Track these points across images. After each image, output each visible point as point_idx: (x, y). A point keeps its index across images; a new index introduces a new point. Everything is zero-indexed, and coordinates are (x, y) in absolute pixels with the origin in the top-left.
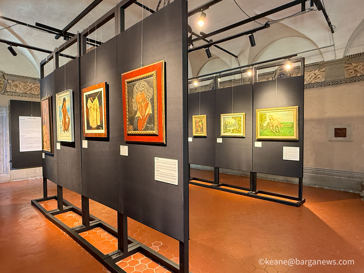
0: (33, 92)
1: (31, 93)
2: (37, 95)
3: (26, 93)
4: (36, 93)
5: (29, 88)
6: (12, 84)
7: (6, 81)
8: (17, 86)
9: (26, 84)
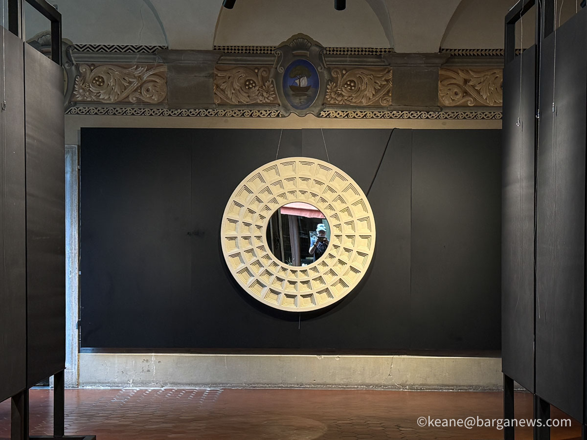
0: (146, 97)
2: (160, 104)
4: (155, 99)
5: (136, 84)
6: (89, 76)
7: (73, 68)
8: (103, 82)
9: (126, 71)
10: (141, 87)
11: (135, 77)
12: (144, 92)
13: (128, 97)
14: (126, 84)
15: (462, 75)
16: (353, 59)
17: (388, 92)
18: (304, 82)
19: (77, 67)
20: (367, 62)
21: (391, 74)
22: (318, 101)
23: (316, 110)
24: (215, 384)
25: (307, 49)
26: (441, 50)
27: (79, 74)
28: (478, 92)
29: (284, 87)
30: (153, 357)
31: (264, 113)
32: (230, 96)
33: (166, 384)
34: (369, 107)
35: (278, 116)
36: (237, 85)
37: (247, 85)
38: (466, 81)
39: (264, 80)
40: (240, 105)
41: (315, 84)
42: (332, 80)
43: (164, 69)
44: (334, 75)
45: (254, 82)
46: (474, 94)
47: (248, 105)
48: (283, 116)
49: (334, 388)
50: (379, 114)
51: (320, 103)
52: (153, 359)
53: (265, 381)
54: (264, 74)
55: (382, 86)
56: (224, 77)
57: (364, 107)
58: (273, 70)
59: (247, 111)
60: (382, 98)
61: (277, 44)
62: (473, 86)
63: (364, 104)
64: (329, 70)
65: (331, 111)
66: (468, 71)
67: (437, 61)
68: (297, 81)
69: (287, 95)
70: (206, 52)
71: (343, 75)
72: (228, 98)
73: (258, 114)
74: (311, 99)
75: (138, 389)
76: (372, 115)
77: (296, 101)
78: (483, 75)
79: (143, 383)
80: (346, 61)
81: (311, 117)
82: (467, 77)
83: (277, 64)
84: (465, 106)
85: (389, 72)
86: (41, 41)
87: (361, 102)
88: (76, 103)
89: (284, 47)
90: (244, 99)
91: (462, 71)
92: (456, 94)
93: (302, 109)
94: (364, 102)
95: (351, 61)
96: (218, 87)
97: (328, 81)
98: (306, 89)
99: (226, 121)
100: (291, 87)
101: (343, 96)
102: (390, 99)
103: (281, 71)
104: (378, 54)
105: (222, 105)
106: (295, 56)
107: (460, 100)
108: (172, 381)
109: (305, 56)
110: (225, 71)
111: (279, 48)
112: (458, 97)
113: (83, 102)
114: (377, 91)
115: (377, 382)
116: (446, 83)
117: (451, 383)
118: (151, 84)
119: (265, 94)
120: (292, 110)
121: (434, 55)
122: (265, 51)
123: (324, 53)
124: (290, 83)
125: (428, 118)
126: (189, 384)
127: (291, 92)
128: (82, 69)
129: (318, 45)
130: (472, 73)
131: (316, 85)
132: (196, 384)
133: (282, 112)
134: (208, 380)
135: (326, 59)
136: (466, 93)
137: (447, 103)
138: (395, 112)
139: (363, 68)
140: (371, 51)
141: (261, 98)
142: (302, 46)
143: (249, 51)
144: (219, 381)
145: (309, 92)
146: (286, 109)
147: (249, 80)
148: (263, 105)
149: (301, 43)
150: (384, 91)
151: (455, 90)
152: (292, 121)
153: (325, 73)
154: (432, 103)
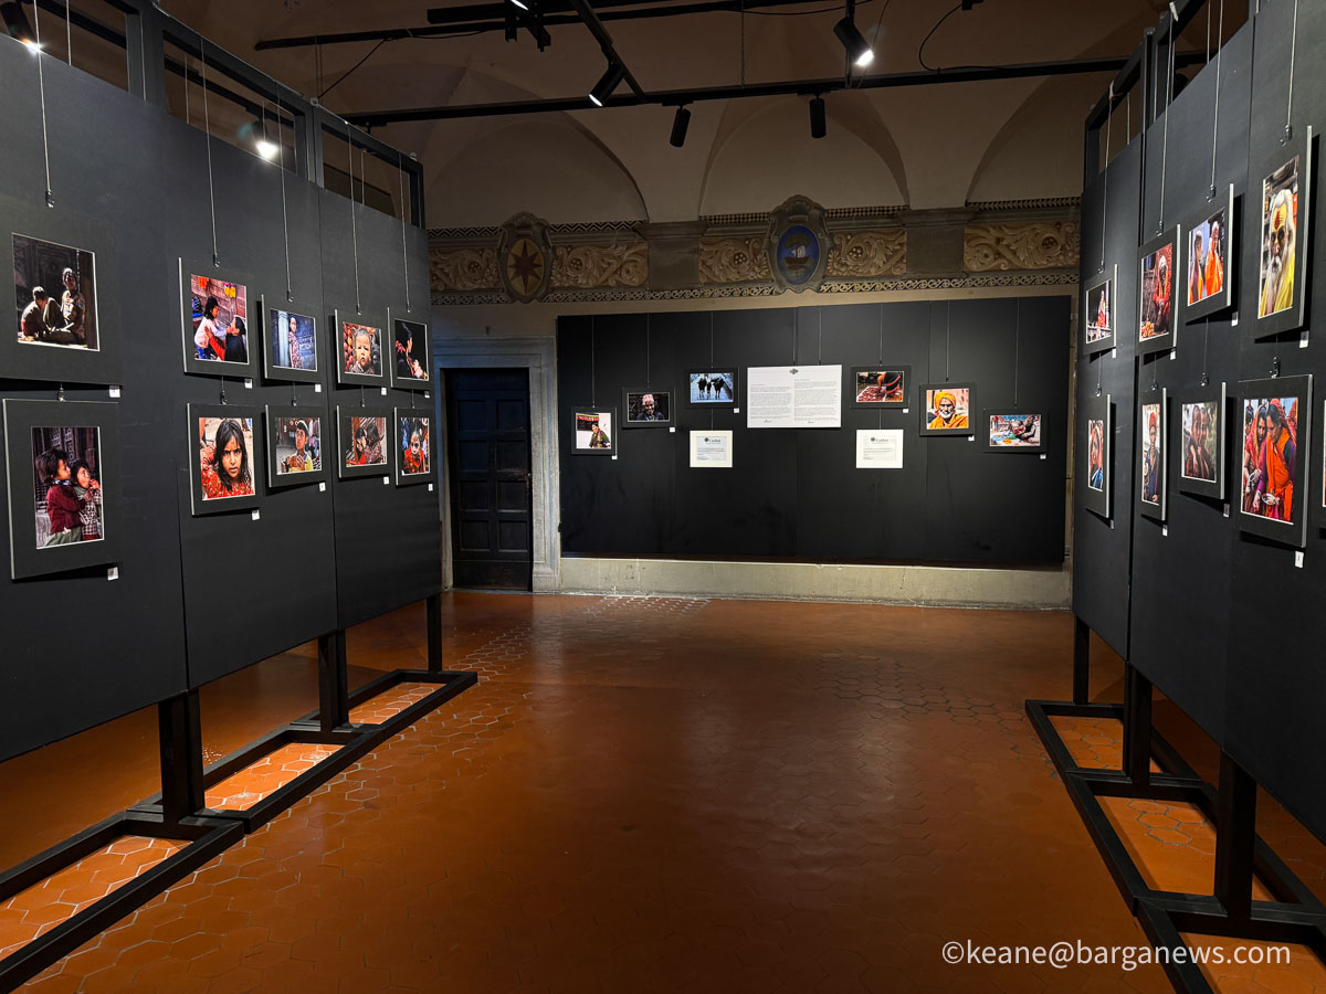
0: (626, 279)
1: (619, 284)
2: (640, 286)
3: (604, 286)
4: (636, 280)
5: (615, 266)
6: (567, 260)
7: (550, 251)
8: (581, 264)
9: (605, 251)
10: (621, 267)
11: (614, 258)
12: (624, 273)
13: (607, 280)
14: (605, 266)
15: (994, 233)
16: (860, 221)
17: (903, 257)
18: (801, 252)
19: (554, 249)
20: (875, 224)
21: (905, 236)
22: (818, 273)
23: (816, 285)
24: (703, 593)
25: (806, 214)
26: (967, 204)
27: (557, 258)
28: (1014, 253)
29: (779, 259)
30: (637, 562)
31: (756, 290)
32: (717, 273)
33: (650, 592)
34: (879, 277)
35: (771, 293)
36: (725, 261)
37: (737, 259)
38: (998, 240)
39: (756, 252)
40: (729, 283)
41: (815, 253)
42: (834, 247)
43: (644, 247)
44: (837, 242)
45: (744, 256)
46: (1009, 256)
47: (737, 283)
48: (778, 294)
49: (835, 601)
50: (890, 285)
51: (821, 276)
52: (637, 564)
53: (758, 591)
54: (757, 246)
55: (895, 252)
56: (710, 252)
57: (872, 278)
58: (766, 241)
59: (737, 290)
60: (895, 266)
61: (771, 210)
62: (1008, 246)
63: (873, 274)
64: (831, 236)
65: (834, 285)
66: (1000, 228)
67: (962, 217)
68: (794, 252)
69: (782, 269)
70: (691, 224)
71: (848, 241)
72: (715, 276)
73: (749, 292)
74: (809, 272)
75: (621, 597)
76: (882, 286)
77: (793, 275)
78: (1019, 231)
79: (628, 591)
80: (850, 225)
81: (809, 292)
82: (999, 235)
83: (771, 232)
84: (997, 271)
85: (903, 233)
86: (516, 224)
87: (869, 272)
88: (554, 289)
89: (779, 212)
90: (733, 276)
91: (994, 228)
92: (986, 256)
93: (799, 284)
94: (873, 271)
95: (858, 224)
96: (704, 263)
97: (830, 249)
98: (805, 259)
99: (713, 302)
100: (787, 259)
101: (847, 266)
102: (904, 266)
103: (775, 240)
104: (891, 212)
105: (710, 284)
106: (791, 221)
107: (990, 263)
108: (657, 588)
109: (803, 221)
110: (712, 244)
111: (773, 214)
112: (989, 259)
113: (562, 288)
114: (889, 258)
115: (886, 596)
116: (973, 243)
117: (976, 599)
118: (631, 264)
119: (756, 269)
120: (788, 285)
121: (959, 211)
122: (756, 219)
123: (826, 216)
124: (785, 254)
125: (951, 286)
126: (675, 593)
127: (787, 265)
128: (559, 252)
129: (818, 207)
130: (1006, 231)
131: (816, 255)
132: (682, 593)
133: (777, 289)
134: (695, 590)
135: (829, 223)
136: (999, 255)
137: (975, 267)
138: (910, 282)
139: (872, 232)
140: (882, 210)
141: (752, 274)
142: (800, 210)
143: (739, 220)
144: (707, 590)
145: (807, 264)
146: (781, 285)
147: (738, 254)
148: (755, 281)
149: (798, 206)
150: (899, 256)
151: (985, 251)
152: (790, 299)
153: (827, 239)
154: (954, 269)
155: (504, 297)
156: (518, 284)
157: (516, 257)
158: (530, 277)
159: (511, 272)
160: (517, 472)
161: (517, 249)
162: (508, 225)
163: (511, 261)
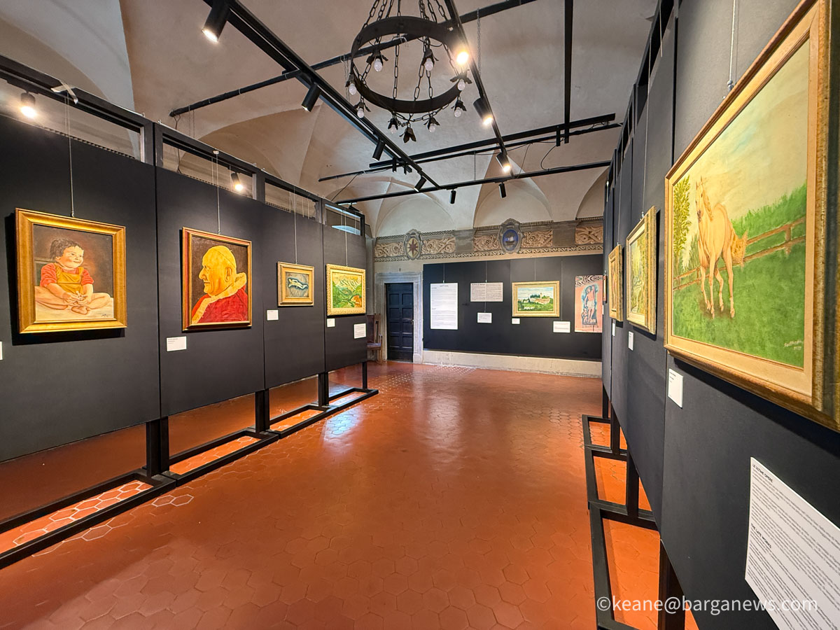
0: (447, 251)
1: (445, 252)
2: (453, 253)
3: (440, 253)
4: (451, 251)
5: (444, 246)
6: (427, 245)
7: (421, 242)
8: (432, 246)
9: (440, 241)
10: (446, 247)
11: (443, 243)
13: (441, 251)
14: (440, 246)
15: (588, 230)
16: (534, 227)
17: (551, 240)
18: (512, 239)
19: (423, 241)
20: (540, 228)
21: (552, 232)
22: (518, 246)
23: (517, 251)
25: (513, 225)
26: (576, 219)
27: (424, 244)
28: (596, 237)
29: (503, 242)
30: (450, 353)
31: (494, 253)
32: (480, 247)
34: (541, 248)
35: (501, 254)
36: (483, 243)
37: (488, 242)
38: (590, 232)
39: (495, 240)
40: (485, 251)
41: (517, 239)
42: (524, 237)
43: (454, 239)
44: (525, 235)
45: (490, 241)
46: (594, 238)
47: (488, 251)
48: (503, 254)
49: (524, 371)
50: (546, 251)
51: (519, 248)
54: (495, 237)
55: (548, 238)
56: (478, 240)
57: (539, 248)
58: (498, 235)
59: (487, 253)
60: (548, 243)
62: (594, 234)
64: (523, 233)
65: (524, 250)
66: (590, 227)
67: (574, 224)
68: (509, 239)
69: (504, 245)
70: (470, 230)
71: (529, 234)
72: (480, 249)
73: (492, 254)
74: (515, 246)
75: (444, 366)
76: (543, 251)
77: (508, 247)
78: (598, 228)
80: (531, 228)
81: (515, 254)
82: (590, 230)
83: (500, 232)
84: (588, 244)
86: (410, 233)
88: (422, 255)
89: (503, 225)
90: (486, 249)
91: (588, 227)
93: (511, 251)
94: (539, 246)
96: (475, 244)
97: (522, 238)
98: (513, 242)
99: (479, 258)
100: (507, 242)
101: (529, 244)
102: (551, 243)
103: (502, 235)
104: (546, 224)
105: (477, 251)
106: (508, 228)
107: (586, 241)
108: (457, 363)
109: (512, 228)
110: (478, 237)
111: (501, 225)
113: (425, 254)
114: (545, 240)
115: (544, 370)
116: (579, 234)
118: (450, 245)
119: (495, 245)
120: (507, 251)
121: (573, 222)
122: (495, 228)
123: (521, 226)
124: (506, 240)
125: (570, 250)
127: (506, 244)
129: (518, 223)
130: (593, 228)
132: (466, 366)
133: (502, 252)
134: (471, 364)
135: (522, 228)
136: (590, 238)
137: (580, 243)
138: (554, 249)
139: (539, 231)
140: (543, 223)
141: (493, 247)
142: (511, 224)
143: (488, 228)
144: (476, 365)
146: (504, 251)
147: (488, 240)
148: (495, 250)
149: (511, 222)
150: (549, 240)
151: (585, 237)
152: (507, 256)
153: (521, 234)
154: (572, 244)
155: (406, 258)
156: (410, 254)
157: (410, 245)
158: (415, 251)
159: (408, 250)
160: (409, 319)
161: (410, 242)
162: (408, 234)
163: (408, 246)
